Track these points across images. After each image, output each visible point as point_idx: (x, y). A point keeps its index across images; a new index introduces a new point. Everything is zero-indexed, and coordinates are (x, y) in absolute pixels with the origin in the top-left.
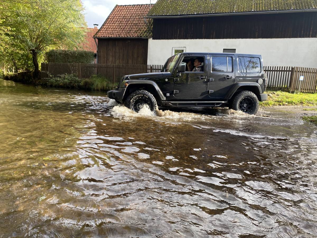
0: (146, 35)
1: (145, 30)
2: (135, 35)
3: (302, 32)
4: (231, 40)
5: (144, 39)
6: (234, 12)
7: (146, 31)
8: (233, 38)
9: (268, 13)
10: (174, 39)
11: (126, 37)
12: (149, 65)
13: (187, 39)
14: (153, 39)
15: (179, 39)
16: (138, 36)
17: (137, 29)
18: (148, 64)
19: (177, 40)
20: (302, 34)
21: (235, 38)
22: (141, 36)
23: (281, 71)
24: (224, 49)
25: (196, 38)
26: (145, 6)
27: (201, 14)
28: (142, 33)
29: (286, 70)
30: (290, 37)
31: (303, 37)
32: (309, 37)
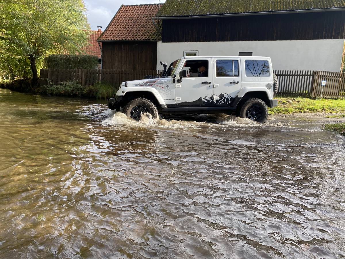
0: (155, 38)
1: (154, 31)
2: (143, 38)
3: (324, 33)
4: (248, 42)
5: (152, 42)
6: (250, 12)
7: (155, 33)
8: (249, 40)
9: (287, 13)
10: (185, 42)
11: (133, 39)
12: (158, 71)
13: (200, 41)
14: (162, 42)
15: (191, 42)
16: (146, 39)
17: (145, 32)
18: (157, 69)
19: (188, 43)
20: (324, 35)
21: (252, 40)
22: (149, 39)
23: (301, 75)
24: (239, 52)
25: (209, 41)
26: (153, 6)
27: (215, 14)
28: (150, 35)
29: (306, 74)
30: (310, 39)
31: (325, 38)
32: (331, 38)
